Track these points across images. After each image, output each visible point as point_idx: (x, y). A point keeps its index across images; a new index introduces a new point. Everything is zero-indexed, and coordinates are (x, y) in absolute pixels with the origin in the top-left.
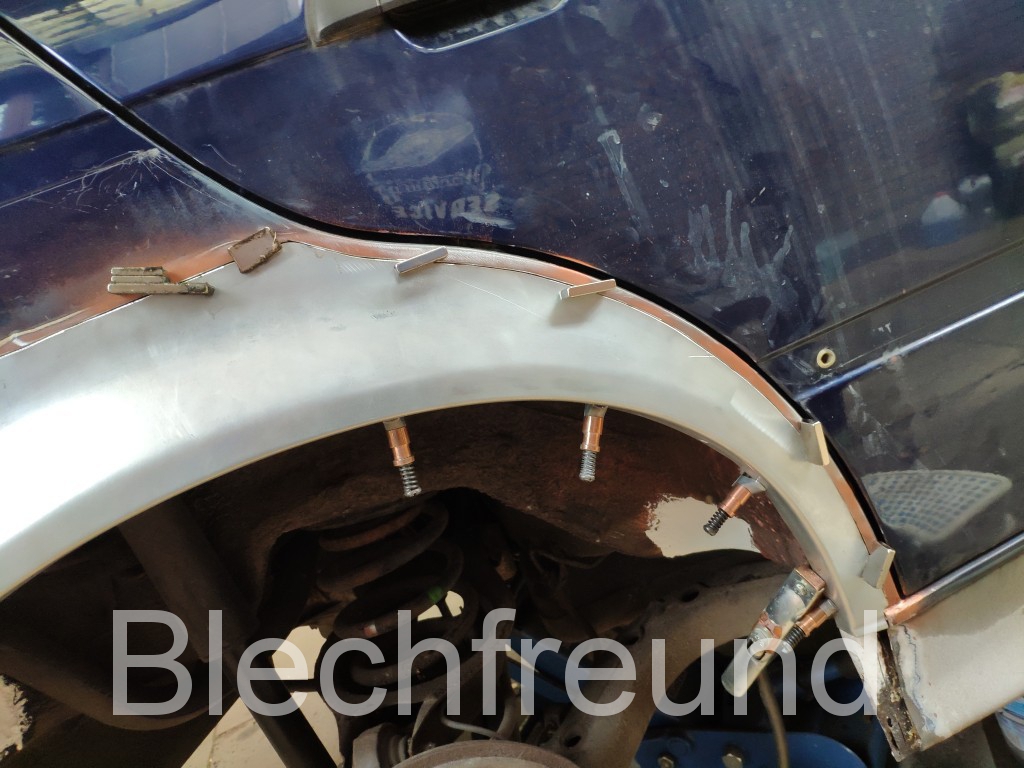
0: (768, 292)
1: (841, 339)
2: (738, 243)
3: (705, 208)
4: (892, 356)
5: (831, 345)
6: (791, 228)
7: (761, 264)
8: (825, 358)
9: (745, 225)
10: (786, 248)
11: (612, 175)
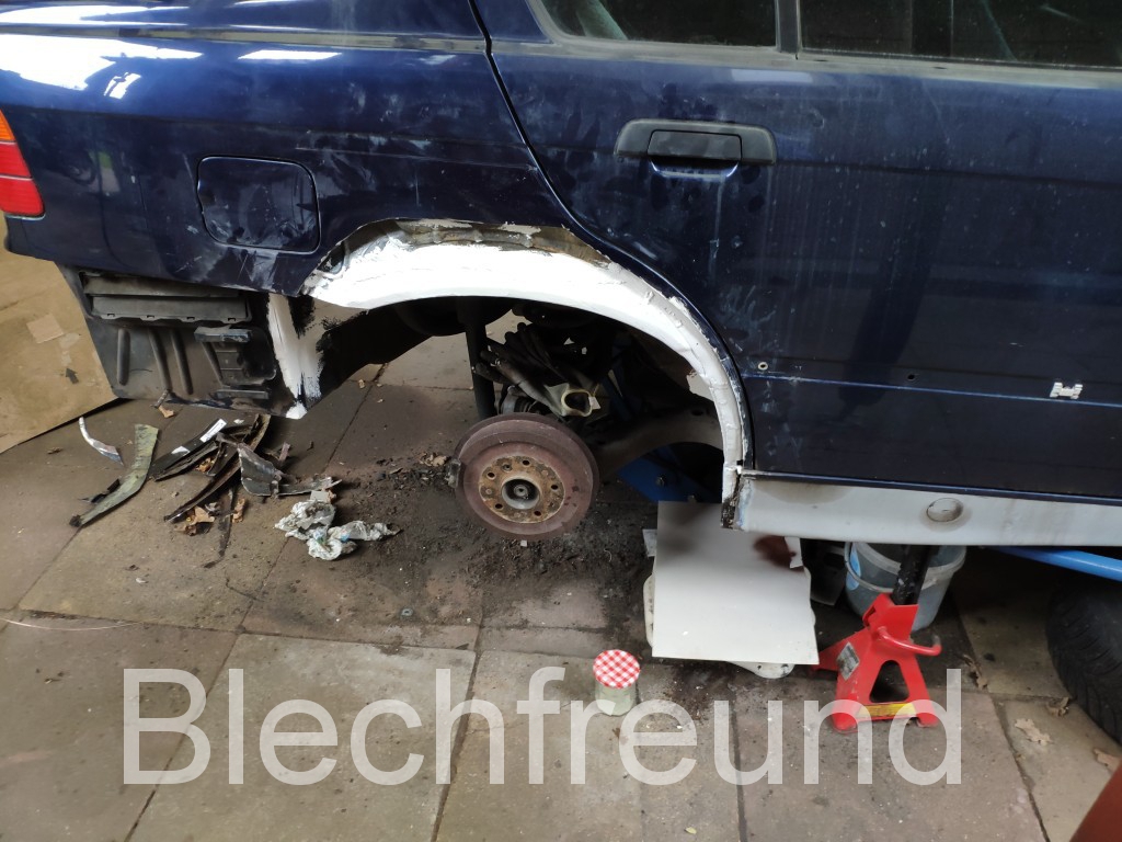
0: (750, 331)
1: (775, 361)
2: (747, 308)
3: (740, 288)
4: (794, 379)
5: (768, 362)
6: (774, 312)
7: (753, 319)
8: (763, 366)
9: (754, 302)
10: (769, 318)
11: (708, 258)
